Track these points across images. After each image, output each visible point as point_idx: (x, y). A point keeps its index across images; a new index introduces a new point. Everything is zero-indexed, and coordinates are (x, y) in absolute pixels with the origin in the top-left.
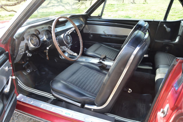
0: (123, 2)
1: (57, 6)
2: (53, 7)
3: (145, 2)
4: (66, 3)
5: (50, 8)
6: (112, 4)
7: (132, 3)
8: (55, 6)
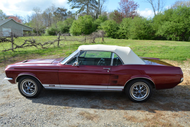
0: (85, 42)
1: (31, 46)
2: (28, 47)
3: (103, 42)
4: (38, 43)
5: (25, 47)
6: (76, 44)
7: (93, 43)
8: (29, 46)
